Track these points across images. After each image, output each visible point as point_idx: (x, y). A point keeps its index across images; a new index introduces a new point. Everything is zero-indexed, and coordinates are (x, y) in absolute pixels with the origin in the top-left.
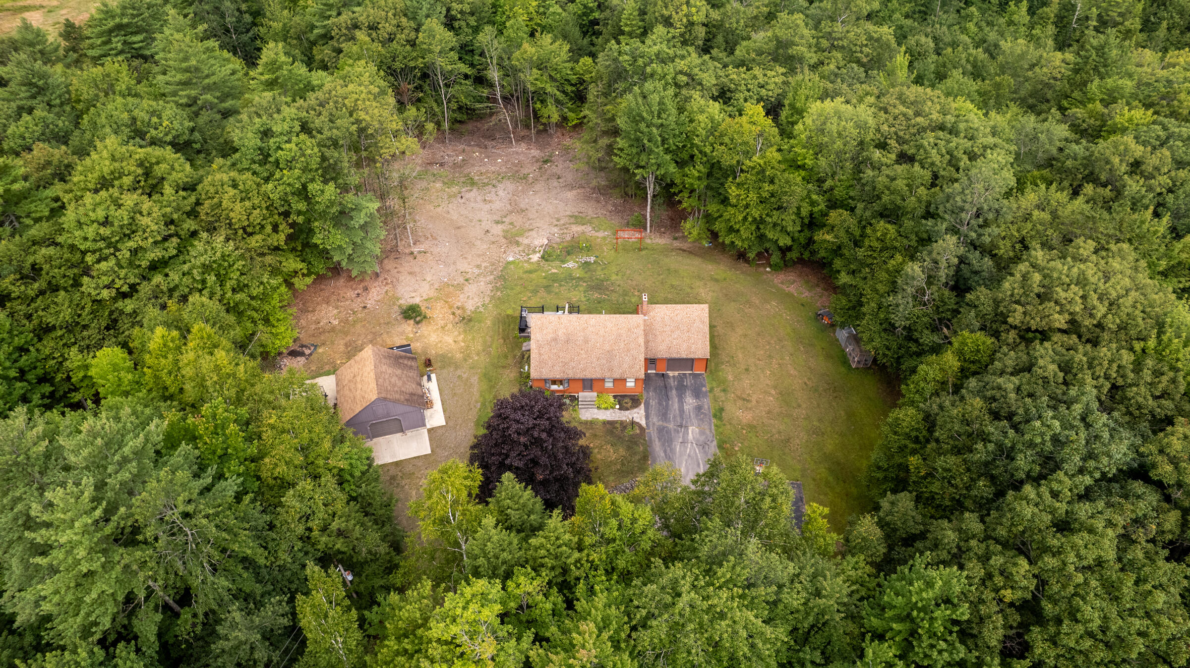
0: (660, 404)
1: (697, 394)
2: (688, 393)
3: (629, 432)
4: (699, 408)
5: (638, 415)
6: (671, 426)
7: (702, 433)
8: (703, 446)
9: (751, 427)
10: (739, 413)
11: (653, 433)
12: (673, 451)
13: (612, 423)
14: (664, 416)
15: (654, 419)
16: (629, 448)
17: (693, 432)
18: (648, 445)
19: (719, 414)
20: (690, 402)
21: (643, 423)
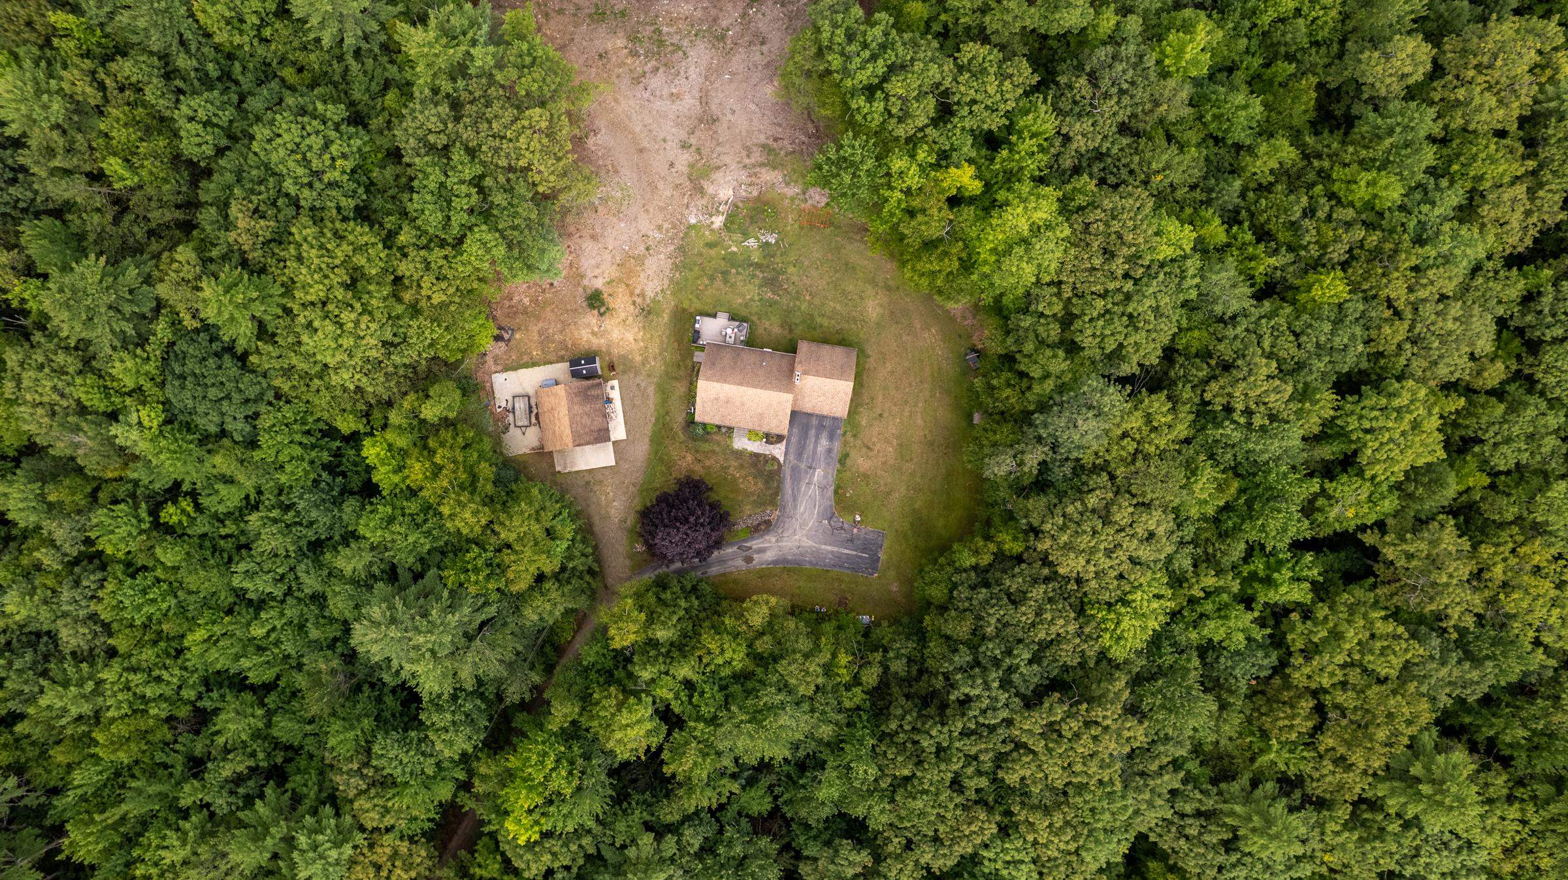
0: (799, 442)
1: (831, 438)
2: (824, 435)
3: (768, 467)
4: (829, 451)
5: (778, 451)
6: (803, 466)
7: (825, 477)
8: (823, 489)
9: (865, 476)
10: (860, 461)
11: (787, 473)
12: (799, 490)
13: (756, 456)
14: (800, 455)
15: (792, 457)
16: (767, 482)
17: (819, 473)
18: (781, 482)
19: (843, 459)
20: (824, 442)
21: (782, 459)
